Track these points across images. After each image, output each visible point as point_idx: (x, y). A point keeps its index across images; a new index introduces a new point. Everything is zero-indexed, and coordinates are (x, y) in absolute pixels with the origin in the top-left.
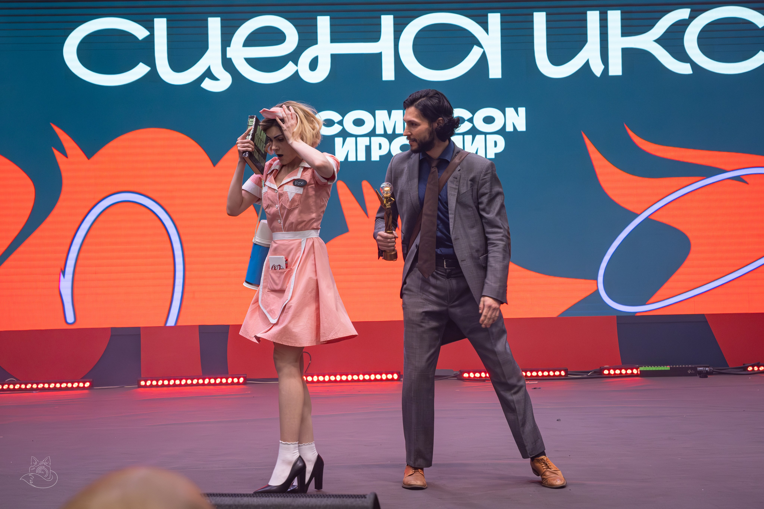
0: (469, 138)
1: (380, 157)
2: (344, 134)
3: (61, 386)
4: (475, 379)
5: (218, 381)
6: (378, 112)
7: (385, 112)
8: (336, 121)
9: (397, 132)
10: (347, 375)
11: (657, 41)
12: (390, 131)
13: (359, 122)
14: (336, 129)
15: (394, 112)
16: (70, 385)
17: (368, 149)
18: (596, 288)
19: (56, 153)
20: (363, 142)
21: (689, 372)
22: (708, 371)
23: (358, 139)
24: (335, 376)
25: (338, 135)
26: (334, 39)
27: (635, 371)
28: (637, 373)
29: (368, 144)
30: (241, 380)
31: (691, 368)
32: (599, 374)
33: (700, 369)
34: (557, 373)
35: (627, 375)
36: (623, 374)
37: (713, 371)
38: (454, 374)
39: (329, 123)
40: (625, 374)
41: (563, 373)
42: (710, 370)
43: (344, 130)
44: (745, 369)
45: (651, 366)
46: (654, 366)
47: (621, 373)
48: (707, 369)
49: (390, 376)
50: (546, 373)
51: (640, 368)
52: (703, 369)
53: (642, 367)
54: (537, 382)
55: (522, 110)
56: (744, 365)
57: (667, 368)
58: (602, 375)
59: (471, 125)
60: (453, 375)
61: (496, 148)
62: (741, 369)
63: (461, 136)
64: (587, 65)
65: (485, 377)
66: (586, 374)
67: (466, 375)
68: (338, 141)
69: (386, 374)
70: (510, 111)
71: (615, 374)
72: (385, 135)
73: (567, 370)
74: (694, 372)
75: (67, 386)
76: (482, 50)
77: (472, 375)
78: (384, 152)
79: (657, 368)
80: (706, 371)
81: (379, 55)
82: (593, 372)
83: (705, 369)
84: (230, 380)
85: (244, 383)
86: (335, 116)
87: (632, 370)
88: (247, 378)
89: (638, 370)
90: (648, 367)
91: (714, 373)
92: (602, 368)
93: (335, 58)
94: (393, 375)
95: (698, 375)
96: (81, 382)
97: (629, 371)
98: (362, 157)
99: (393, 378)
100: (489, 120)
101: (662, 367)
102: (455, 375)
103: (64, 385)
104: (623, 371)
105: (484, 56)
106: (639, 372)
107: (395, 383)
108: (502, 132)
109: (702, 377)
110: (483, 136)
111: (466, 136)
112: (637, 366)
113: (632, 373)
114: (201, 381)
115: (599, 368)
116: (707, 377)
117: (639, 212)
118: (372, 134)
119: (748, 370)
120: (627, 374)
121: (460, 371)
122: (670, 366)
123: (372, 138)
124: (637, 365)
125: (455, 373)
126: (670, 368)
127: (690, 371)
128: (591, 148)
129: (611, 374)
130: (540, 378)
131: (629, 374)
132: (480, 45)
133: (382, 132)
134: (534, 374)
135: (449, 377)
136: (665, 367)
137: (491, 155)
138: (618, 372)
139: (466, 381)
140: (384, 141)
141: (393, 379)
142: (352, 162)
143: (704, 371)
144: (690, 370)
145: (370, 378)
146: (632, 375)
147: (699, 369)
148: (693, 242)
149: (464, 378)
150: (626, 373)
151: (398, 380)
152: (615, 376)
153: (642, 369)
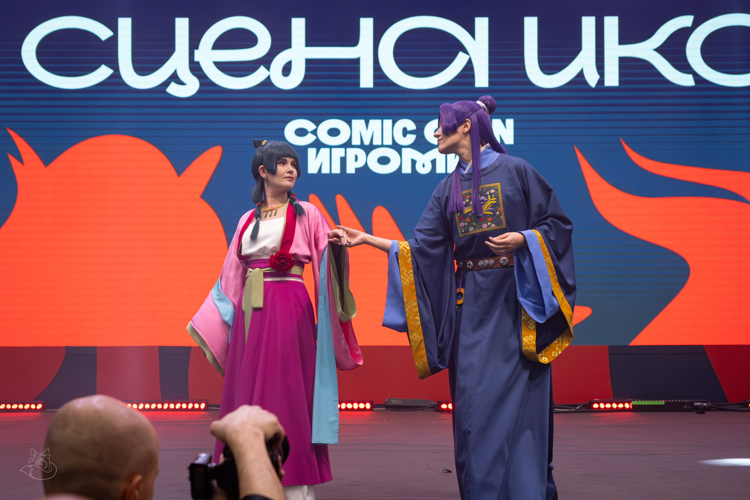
1: (357, 170)
2: (318, 145)
3: (11, 408)
5: (178, 406)
6: (354, 122)
7: (362, 122)
8: (310, 130)
9: (375, 143)
12: (367, 142)
13: (334, 132)
14: (309, 139)
15: (372, 122)
16: (21, 406)
17: (343, 161)
19: (12, 159)
20: (338, 153)
21: (685, 408)
22: (706, 406)
23: (333, 149)
25: (312, 145)
26: (310, 42)
27: (627, 406)
28: (630, 407)
29: (343, 155)
30: (203, 406)
31: (687, 404)
32: (587, 408)
33: (698, 404)
35: (618, 410)
37: (712, 407)
38: (432, 405)
39: (301, 132)
40: (615, 408)
42: (708, 405)
43: (317, 140)
44: (746, 405)
45: (645, 401)
46: (648, 401)
47: (612, 407)
48: (704, 404)
49: (362, 406)
51: (632, 402)
52: (701, 404)
53: (634, 401)
55: (510, 122)
56: (745, 401)
57: (662, 403)
58: (590, 408)
60: (430, 406)
62: (739, 405)
64: (581, 75)
66: (574, 407)
67: (444, 406)
68: (312, 152)
69: (358, 403)
70: (497, 122)
71: (605, 408)
72: (362, 146)
74: (690, 407)
75: (18, 408)
76: (468, 57)
78: (360, 164)
79: (651, 402)
80: (703, 407)
81: (358, 61)
82: (581, 406)
83: (703, 405)
84: (190, 406)
85: (205, 409)
86: (309, 125)
87: (624, 404)
88: (210, 403)
89: (631, 404)
90: (642, 400)
91: (712, 409)
92: (591, 401)
93: (309, 62)
94: (365, 404)
95: (694, 410)
96: (33, 404)
97: (621, 406)
98: (336, 170)
99: (365, 407)
101: (656, 401)
103: (15, 406)
104: (614, 406)
105: (470, 62)
106: (631, 407)
107: (367, 413)
109: (699, 413)
112: (630, 400)
113: (624, 407)
114: (160, 406)
115: (588, 402)
116: (704, 413)
118: (348, 144)
119: (749, 407)
121: (438, 401)
122: (665, 400)
123: (348, 150)
124: (630, 398)
125: (432, 403)
126: (665, 402)
127: (687, 407)
128: (584, 164)
129: (601, 408)
131: (620, 408)
132: (466, 52)
133: (359, 143)
135: (426, 407)
136: (660, 401)
138: (608, 406)
139: (444, 412)
140: (361, 153)
141: (365, 409)
142: (326, 175)
143: (701, 407)
144: (686, 405)
146: (624, 409)
147: (696, 405)
148: (691, 266)
149: (441, 408)
150: (617, 408)
151: (371, 409)
152: (606, 410)
153: (634, 403)
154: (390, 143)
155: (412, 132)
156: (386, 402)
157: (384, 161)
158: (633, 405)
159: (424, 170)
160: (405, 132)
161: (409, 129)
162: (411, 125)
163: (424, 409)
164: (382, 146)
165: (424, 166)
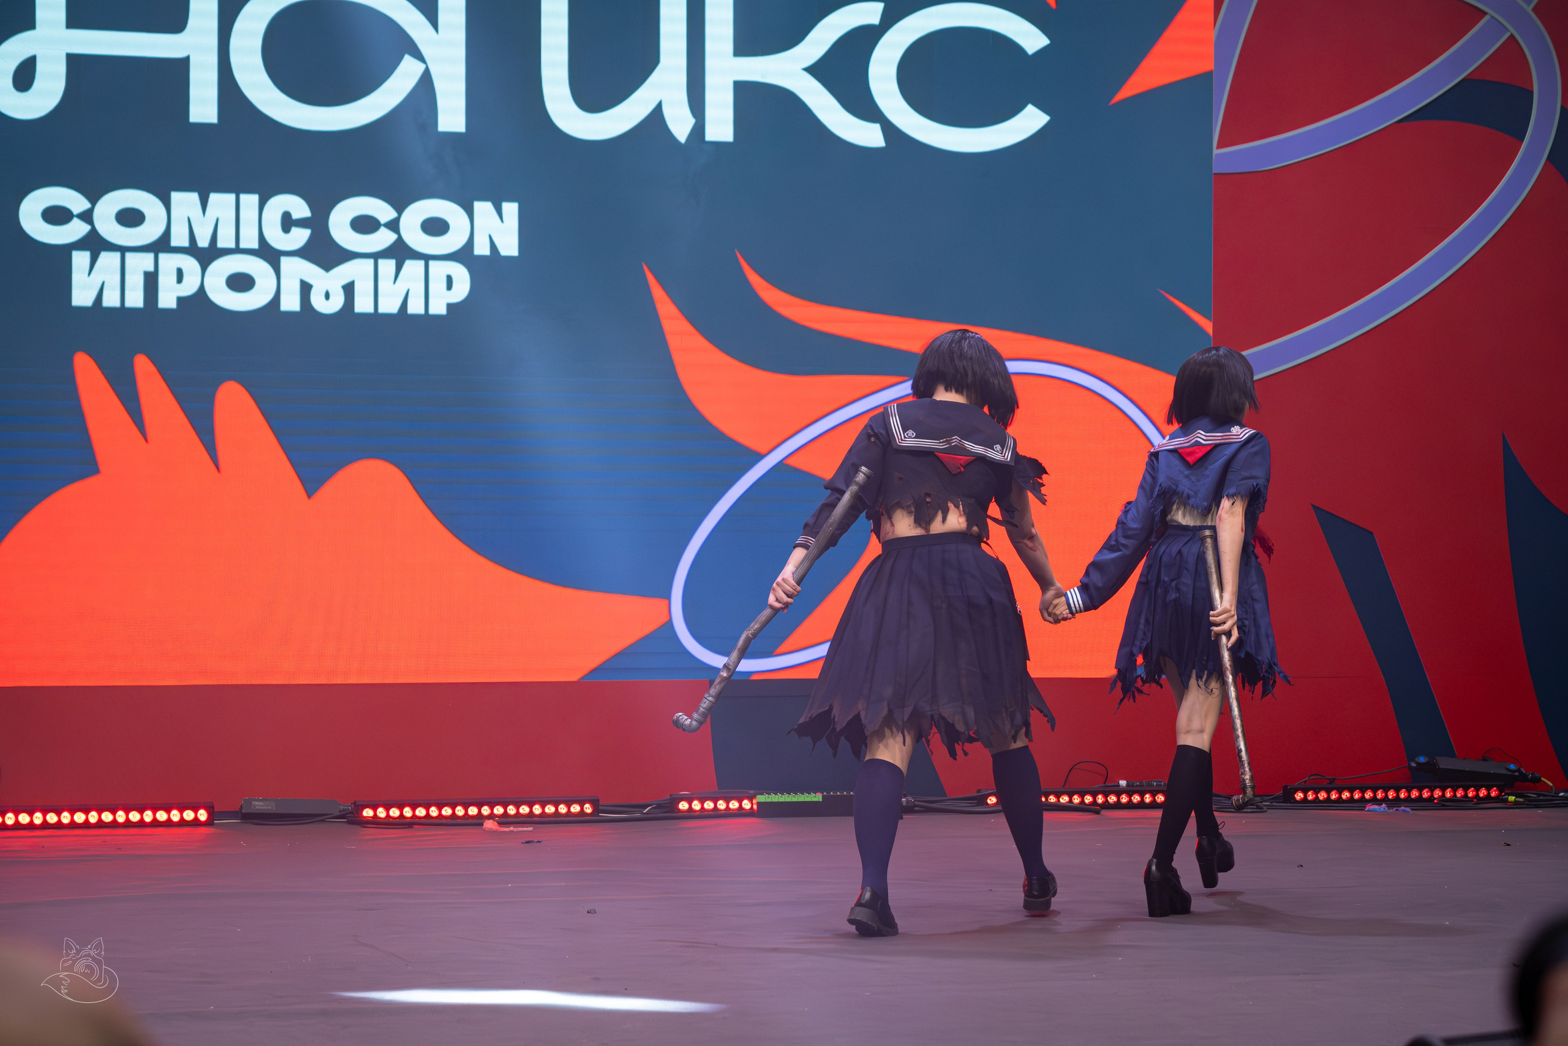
0: (387, 266)
1: (180, 300)
2: (95, 244)
4: (389, 822)
6: (176, 197)
7: (194, 197)
8: (76, 211)
9: (221, 244)
10: (87, 812)
11: (812, 70)
12: (203, 242)
13: (130, 218)
14: (75, 231)
15: (214, 198)
17: (151, 281)
18: (665, 618)
20: (140, 264)
23: (128, 255)
24: (59, 814)
25: (80, 245)
26: (76, 19)
27: (746, 805)
28: (752, 809)
29: (151, 269)
32: (667, 811)
34: (575, 808)
35: (728, 813)
36: (721, 810)
37: (914, 806)
38: (340, 811)
39: (56, 215)
40: (725, 810)
41: (588, 808)
43: (94, 232)
44: (982, 800)
45: (782, 794)
46: (789, 794)
47: (716, 808)
49: (189, 815)
50: (550, 809)
51: (758, 796)
53: (763, 794)
54: (530, 829)
55: (511, 209)
56: (979, 791)
57: (817, 797)
58: (672, 812)
59: (393, 237)
60: (338, 814)
61: (449, 292)
62: (969, 802)
63: (371, 261)
64: (657, 113)
65: (411, 818)
66: (640, 810)
67: (368, 813)
68: (80, 259)
69: (181, 811)
70: (483, 209)
71: (703, 810)
72: (193, 250)
73: (598, 801)
76: (420, 68)
77: (381, 813)
78: (189, 287)
79: (792, 797)
81: (184, 63)
82: (654, 806)
86: (74, 200)
87: (740, 801)
89: (754, 802)
90: (776, 794)
91: (915, 808)
92: (674, 796)
93: (75, 62)
94: (196, 812)
97: (734, 805)
98: (135, 299)
99: (196, 819)
100: (435, 227)
101: (806, 796)
102: (342, 813)
104: (721, 805)
105: (426, 80)
106: (755, 807)
107: (203, 830)
108: (464, 255)
110: (422, 263)
111: (381, 262)
112: (751, 792)
113: (741, 808)
115: (669, 797)
117: (763, 450)
118: (162, 245)
119: (987, 804)
120: (730, 809)
121: (354, 803)
122: (823, 793)
123: (162, 257)
124: (752, 790)
125: (342, 808)
126: (823, 797)
128: (663, 303)
129: (696, 811)
130: (536, 819)
131: (733, 810)
132: (419, 56)
133: (186, 243)
134: (524, 810)
135: (329, 817)
136: (813, 795)
137: (438, 308)
138: (708, 805)
139: (367, 826)
140: (190, 265)
141: (196, 822)
142: (111, 310)
145: (142, 819)
146: (741, 812)
149: (364, 819)
150: (728, 808)
151: (209, 823)
152: (703, 814)
153: (761, 798)
154: (255, 245)
155: (302, 223)
156: (241, 806)
157: (241, 282)
158: (758, 804)
159: (328, 305)
160: (288, 222)
161: (295, 216)
162: (299, 208)
163: (323, 821)
164: (237, 250)
165: (327, 296)
